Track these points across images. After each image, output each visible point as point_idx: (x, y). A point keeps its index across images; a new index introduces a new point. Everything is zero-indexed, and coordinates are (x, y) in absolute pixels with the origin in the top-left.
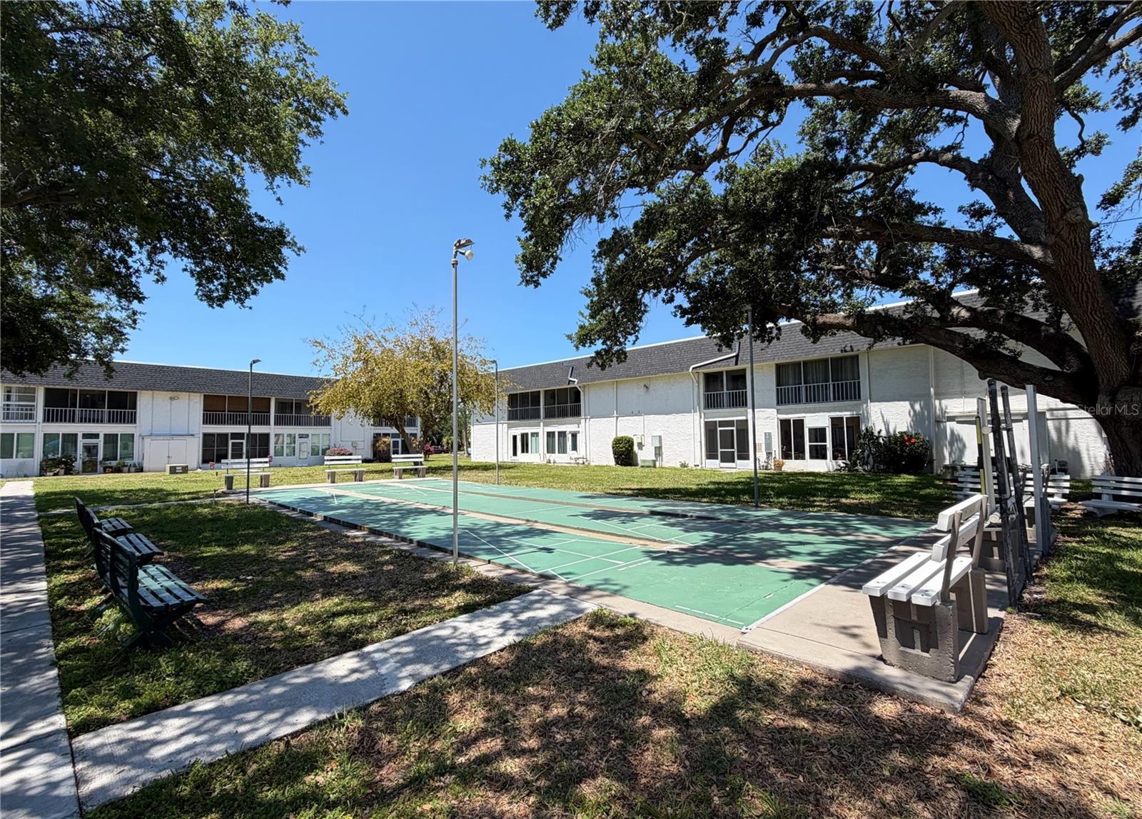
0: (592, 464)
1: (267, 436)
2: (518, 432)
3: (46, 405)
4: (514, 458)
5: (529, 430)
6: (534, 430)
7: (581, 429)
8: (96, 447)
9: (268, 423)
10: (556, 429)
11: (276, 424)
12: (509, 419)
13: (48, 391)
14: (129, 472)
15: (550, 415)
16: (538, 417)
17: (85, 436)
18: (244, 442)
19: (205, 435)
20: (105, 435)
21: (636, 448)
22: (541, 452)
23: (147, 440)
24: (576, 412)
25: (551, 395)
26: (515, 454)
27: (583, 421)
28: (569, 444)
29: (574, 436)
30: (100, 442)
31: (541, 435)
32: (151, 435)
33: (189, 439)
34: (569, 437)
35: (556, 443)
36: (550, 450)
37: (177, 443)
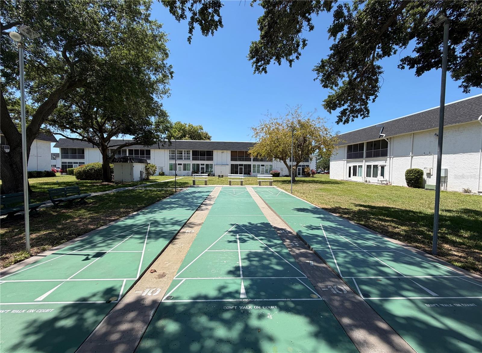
0: (393, 185)
1: (250, 165)
2: (352, 165)
3: (193, 155)
4: (349, 178)
5: (357, 164)
6: (360, 164)
7: (387, 164)
8: (204, 168)
9: (250, 161)
10: (372, 163)
11: (253, 161)
12: (348, 158)
13: (193, 151)
14: (211, 176)
15: (369, 156)
16: (362, 157)
17: (201, 165)
18: (243, 167)
19: (232, 165)
20: (206, 164)
21: (425, 176)
22: (363, 176)
23: (216, 166)
24: (384, 154)
25: (370, 144)
26: (350, 176)
27: (388, 159)
28: (379, 172)
29: (383, 168)
30: (205, 166)
31: (363, 167)
32: (217, 164)
33: (227, 166)
34: (380, 168)
35: (372, 171)
36: (368, 175)
37: (224, 167)
